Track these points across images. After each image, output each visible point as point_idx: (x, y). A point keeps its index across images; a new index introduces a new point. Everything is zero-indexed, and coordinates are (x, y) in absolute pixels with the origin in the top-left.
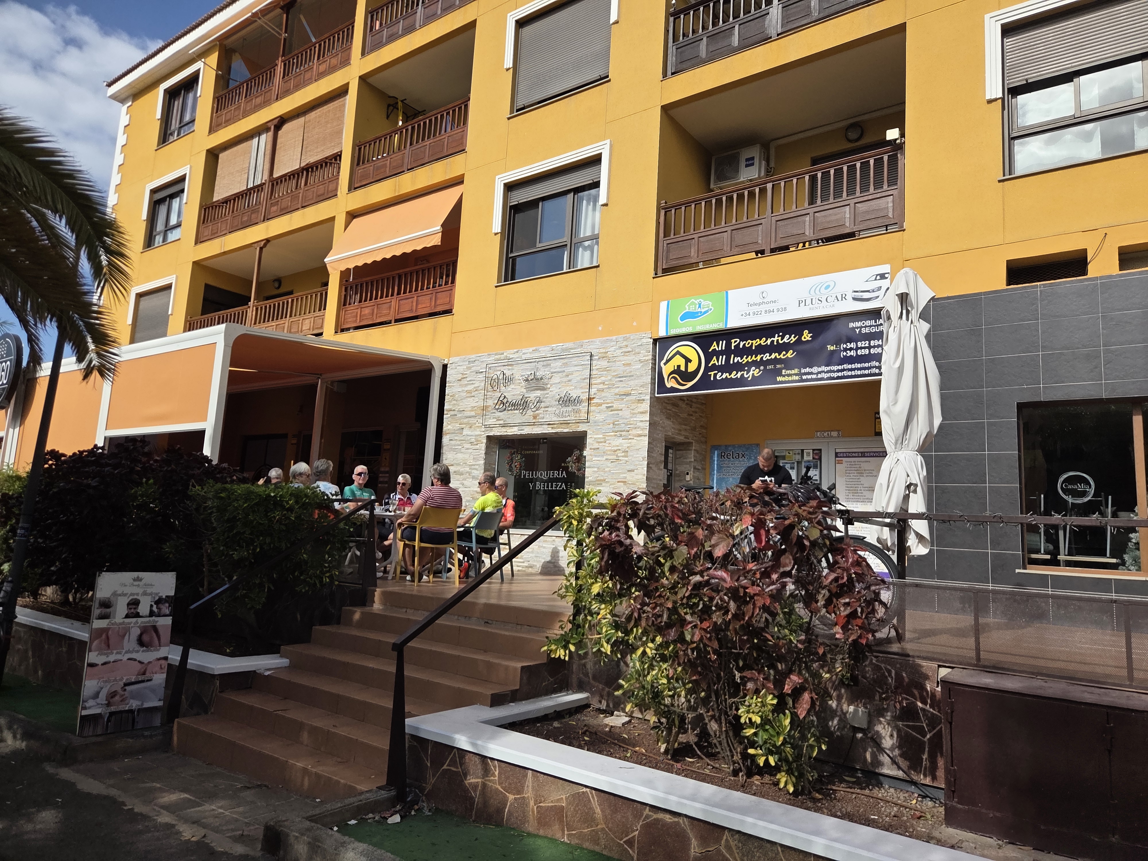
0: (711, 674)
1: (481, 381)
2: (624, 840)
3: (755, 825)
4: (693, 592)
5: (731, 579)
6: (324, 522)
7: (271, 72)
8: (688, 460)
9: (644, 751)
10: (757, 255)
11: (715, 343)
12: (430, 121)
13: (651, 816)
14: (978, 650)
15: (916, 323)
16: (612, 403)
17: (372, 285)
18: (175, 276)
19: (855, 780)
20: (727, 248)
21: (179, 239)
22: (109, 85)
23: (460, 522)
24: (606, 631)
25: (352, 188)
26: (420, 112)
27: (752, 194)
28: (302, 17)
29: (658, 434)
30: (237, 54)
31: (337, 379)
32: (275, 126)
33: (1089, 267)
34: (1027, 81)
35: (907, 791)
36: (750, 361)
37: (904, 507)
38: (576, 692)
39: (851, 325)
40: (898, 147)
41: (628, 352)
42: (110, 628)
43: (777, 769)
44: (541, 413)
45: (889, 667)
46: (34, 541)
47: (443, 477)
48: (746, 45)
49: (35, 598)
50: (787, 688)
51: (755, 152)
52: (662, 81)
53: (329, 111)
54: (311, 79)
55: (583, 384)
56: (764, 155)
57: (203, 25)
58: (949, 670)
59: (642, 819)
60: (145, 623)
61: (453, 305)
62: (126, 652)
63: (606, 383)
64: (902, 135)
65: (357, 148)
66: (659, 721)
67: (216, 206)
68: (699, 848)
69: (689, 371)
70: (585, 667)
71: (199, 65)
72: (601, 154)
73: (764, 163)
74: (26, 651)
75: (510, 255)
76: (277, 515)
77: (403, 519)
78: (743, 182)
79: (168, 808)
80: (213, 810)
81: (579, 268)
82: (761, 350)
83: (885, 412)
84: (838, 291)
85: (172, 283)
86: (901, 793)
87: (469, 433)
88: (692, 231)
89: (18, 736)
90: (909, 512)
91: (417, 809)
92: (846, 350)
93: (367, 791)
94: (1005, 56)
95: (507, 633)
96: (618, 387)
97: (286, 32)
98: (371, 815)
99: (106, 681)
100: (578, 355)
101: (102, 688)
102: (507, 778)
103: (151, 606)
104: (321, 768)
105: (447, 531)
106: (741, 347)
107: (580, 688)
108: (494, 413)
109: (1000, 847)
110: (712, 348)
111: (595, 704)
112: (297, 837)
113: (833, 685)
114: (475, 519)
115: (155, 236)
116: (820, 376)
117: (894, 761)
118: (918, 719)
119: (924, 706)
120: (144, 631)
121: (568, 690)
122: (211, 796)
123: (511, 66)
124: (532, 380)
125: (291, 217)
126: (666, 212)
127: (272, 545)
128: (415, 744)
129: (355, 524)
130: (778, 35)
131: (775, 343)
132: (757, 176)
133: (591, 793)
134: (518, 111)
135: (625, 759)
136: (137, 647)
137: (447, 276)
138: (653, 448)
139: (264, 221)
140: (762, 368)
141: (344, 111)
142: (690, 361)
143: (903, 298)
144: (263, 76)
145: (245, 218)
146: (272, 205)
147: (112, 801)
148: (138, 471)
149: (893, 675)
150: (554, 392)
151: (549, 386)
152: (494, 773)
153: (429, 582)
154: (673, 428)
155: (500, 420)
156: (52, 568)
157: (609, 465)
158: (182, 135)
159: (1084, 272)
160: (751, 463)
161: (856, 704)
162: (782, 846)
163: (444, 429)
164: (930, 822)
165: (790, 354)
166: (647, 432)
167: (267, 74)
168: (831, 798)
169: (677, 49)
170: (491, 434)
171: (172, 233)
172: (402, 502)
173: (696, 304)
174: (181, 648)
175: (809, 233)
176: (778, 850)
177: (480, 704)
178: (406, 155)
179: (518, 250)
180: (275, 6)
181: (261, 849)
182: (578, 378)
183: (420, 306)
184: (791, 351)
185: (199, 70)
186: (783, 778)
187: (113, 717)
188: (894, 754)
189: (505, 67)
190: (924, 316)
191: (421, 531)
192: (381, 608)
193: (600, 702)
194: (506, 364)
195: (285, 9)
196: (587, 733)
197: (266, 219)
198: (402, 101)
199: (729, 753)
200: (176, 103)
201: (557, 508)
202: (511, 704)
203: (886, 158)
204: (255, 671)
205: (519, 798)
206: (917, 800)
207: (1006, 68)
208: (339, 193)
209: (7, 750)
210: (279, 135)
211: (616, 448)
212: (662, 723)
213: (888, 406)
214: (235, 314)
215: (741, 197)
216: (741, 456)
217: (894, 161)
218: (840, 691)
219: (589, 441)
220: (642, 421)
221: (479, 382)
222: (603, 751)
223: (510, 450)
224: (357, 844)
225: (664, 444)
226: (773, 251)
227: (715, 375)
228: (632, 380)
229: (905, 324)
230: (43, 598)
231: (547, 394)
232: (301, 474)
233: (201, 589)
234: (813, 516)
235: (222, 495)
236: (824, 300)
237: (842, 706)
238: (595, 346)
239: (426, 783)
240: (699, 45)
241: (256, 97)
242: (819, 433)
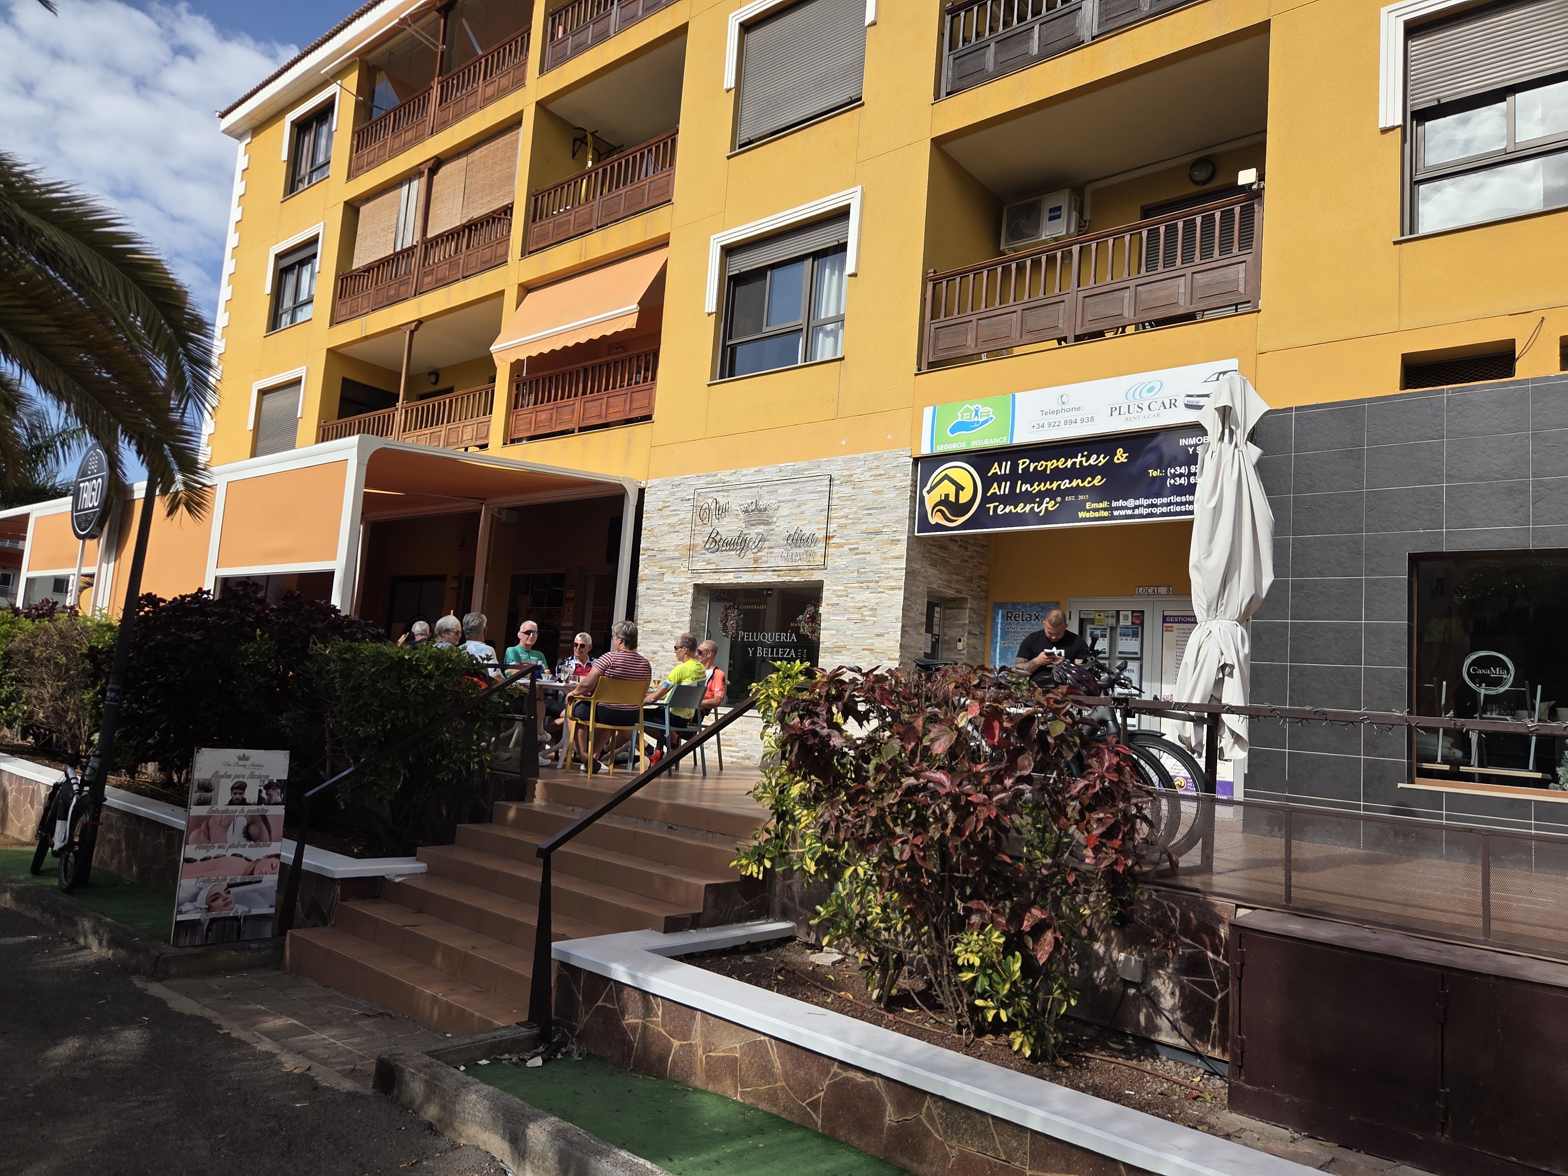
0: (928, 903)
1: (687, 512)
2: (807, 1101)
3: (961, 1090)
4: (903, 798)
5: (952, 783)
6: (471, 693)
7: (424, 97)
8: (961, 622)
9: (851, 997)
10: (1060, 344)
11: (996, 465)
12: (627, 161)
13: (840, 1074)
14: (1288, 886)
15: (1242, 447)
16: (857, 543)
17: (551, 382)
18: (305, 367)
19: (1121, 1047)
20: (1016, 334)
21: (310, 320)
22: (223, 116)
23: (650, 698)
24: (810, 844)
25: (526, 252)
26: (615, 148)
27: (1051, 260)
28: (464, 21)
29: (918, 587)
30: (383, 73)
31: (505, 505)
32: (429, 169)
33: (1518, 365)
34: (1439, 101)
35: (1191, 1066)
36: (1043, 489)
37: (1216, 695)
38: (779, 921)
39: (1183, 442)
40: (1254, 194)
41: (880, 475)
42: (210, 817)
43: (1011, 1026)
44: (764, 556)
45: (1172, 905)
46: (128, 707)
47: (628, 638)
48: (1049, 53)
49: (133, 777)
50: (1026, 925)
51: (1062, 199)
52: (932, 104)
53: (498, 149)
54: (475, 105)
55: (819, 518)
56: (1076, 203)
57: (338, 36)
58: (1249, 911)
59: (829, 1077)
60: (252, 811)
61: (652, 410)
62: (230, 847)
63: (850, 516)
64: (1261, 177)
65: (533, 198)
66: (870, 960)
67: (356, 276)
68: (895, 1115)
69: (961, 501)
70: (791, 889)
71: (333, 89)
72: (849, 206)
73: (1074, 215)
74: (119, 842)
75: (728, 343)
76: (413, 683)
77: (575, 692)
78: (1045, 242)
79: (272, 1035)
80: (324, 1039)
81: (818, 360)
82: (1058, 474)
83: (1195, 566)
84: (1166, 395)
85: (301, 377)
86: (1183, 1068)
87: (672, 580)
88: (969, 312)
89: (104, 943)
90: (1223, 702)
91: (565, 1053)
92: (1174, 476)
93: (504, 1027)
94: (1409, 66)
95: (693, 842)
96: (866, 523)
97: (443, 43)
98: (507, 1056)
99: (205, 882)
100: (813, 478)
101: (201, 889)
102: (672, 1020)
103: (260, 791)
104: (454, 997)
105: (630, 708)
106: (1031, 470)
107: (784, 916)
108: (704, 554)
109: (1294, 1140)
110: (992, 471)
111: (802, 937)
112: (413, 1073)
113: (1100, 925)
114: (669, 694)
115: (281, 315)
116: (1137, 512)
117: (1174, 1027)
118: (1208, 974)
119: (1215, 958)
120: (252, 821)
121: (768, 918)
122: (324, 1023)
123: (733, 86)
124: (752, 511)
125: (450, 290)
126: (934, 285)
127: (406, 721)
128: (566, 973)
129: (512, 696)
130: (1093, 38)
131: (1078, 466)
132: (1064, 233)
133: (771, 1043)
134: (741, 146)
135: (823, 1005)
136: (244, 841)
137: (646, 370)
138: (910, 605)
139: (415, 295)
140: (1059, 499)
141: (517, 149)
142: (963, 488)
143: (1225, 413)
144: (414, 103)
145: (392, 292)
146: (426, 274)
147: (206, 1022)
148: (251, 622)
149: (1178, 915)
150: (781, 528)
151: (775, 519)
152: (657, 1013)
153: (608, 774)
154: (939, 578)
155: (711, 563)
156: (149, 741)
157: (852, 626)
158: (314, 182)
159: (1511, 373)
160: (1036, 629)
161: (1129, 950)
162: (994, 1117)
163: (640, 574)
164: (1209, 1105)
165: (1097, 481)
166: (902, 584)
167: (419, 100)
168: (1082, 1067)
169: (954, 59)
170: (699, 582)
171: (302, 311)
172: (579, 670)
173: (971, 411)
174: (294, 844)
175: (1128, 313)
176: (988, 1122)
177: (652, 929)
178: (596, 208)
179: (738, 337)
180: (429, 9)
181: (373, 1087)
182: (814, 510)
183: (611, 410)
184: (1099, 477)
185: (334, 95)
186: (1017, 1039)
187: (215, 925)
188: (1175, 1016)
189: (725, 87)
190: (1253, 437)
191: (597, 707)
192: (543, 804)
193: (809, 934)
194: (720, 489)
195: (443, 13)
196: (783, 972)
197: (418, 293)
198: (592, 134)
199: (952, 1004)
200: (307, 139)
201: (754, 684)
202: (692, 931)
203: (1237, 209)
204: (383, 877)
205: (686, 1045)
206: (1202, 1077)
207: (1410, 83)
208: (509, 259)
209: (92, 959)
210: (434, 181)
211: (861, 605)
212: (873, 963)
213: (1199, 560)
214: (379, 418)
215: (1036, 264)
216: (1033, 617)
217: (1248, 215)
218: (1109, 934)
219: (825, 594)
220: (896, 569)
221: (685, 512)
222: (797, 993)
223: (724, 604)
224: (482, 1086)
225: (926, 600)
226: (1079, 338)
227: (996, 508)
228: (884, 513)
229: (1227, 448)
230: (143, 777)
231: (773, 530)
232: (448, 631)
233: (322, 773)
234: (1060, 706)
235: (346, 656)
236: (1145, 407)
237: (1111, 953)
238: (836, 467)
239: (577, 1022)
240: (985, 54)
241: (406, 132)
242: (1141, 589)
